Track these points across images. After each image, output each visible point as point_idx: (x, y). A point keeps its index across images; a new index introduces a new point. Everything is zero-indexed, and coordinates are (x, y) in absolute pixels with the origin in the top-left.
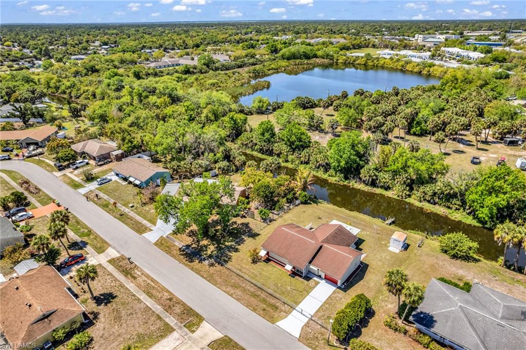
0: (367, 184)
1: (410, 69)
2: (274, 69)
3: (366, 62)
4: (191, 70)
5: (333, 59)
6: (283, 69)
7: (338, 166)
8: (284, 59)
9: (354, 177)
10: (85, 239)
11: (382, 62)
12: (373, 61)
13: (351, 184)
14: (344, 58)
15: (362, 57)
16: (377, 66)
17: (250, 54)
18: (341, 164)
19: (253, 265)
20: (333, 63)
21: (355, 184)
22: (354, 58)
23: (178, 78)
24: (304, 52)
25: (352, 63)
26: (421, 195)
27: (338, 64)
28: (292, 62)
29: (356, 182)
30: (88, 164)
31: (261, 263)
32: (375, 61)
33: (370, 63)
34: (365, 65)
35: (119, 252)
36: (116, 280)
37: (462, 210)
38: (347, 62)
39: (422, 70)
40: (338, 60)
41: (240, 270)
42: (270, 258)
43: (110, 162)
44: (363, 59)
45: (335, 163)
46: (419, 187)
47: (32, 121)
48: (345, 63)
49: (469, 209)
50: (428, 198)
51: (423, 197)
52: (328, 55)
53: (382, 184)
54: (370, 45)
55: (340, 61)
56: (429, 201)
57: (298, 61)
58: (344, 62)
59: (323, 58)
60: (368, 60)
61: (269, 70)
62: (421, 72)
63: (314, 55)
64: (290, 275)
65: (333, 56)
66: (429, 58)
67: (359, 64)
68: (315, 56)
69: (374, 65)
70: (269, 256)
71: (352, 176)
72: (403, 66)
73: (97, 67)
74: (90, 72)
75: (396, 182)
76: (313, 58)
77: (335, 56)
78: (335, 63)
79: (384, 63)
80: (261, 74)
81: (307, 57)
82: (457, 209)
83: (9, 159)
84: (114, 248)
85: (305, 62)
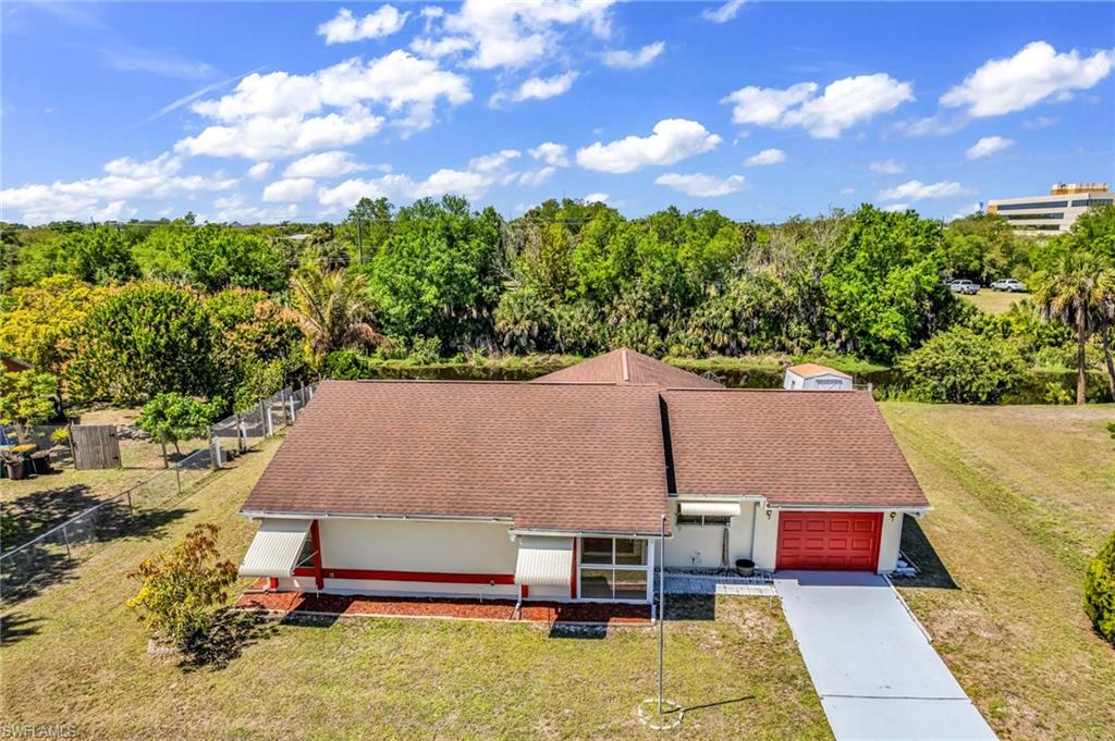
0: (522, 353)
7: (412, 316)
9: (473, 340)
13: (472, 363)
18: (425, 298)
19: (202, 678)
21: (483, 359)
26: (700, 336)
29: (485, 354)
31: (276, 641)
37: (818, 348)
42: (333, 586)
45: (398, 308)
46: (688, 315)
49: (838, 335)
50: (720, 338)
51: (707, 340)
53: (570, 340)
56: (722, 350)
64: (554, 633)
70: (321, 574)
71: (467, 337)
75: (611, 321)
82: (805, 349)
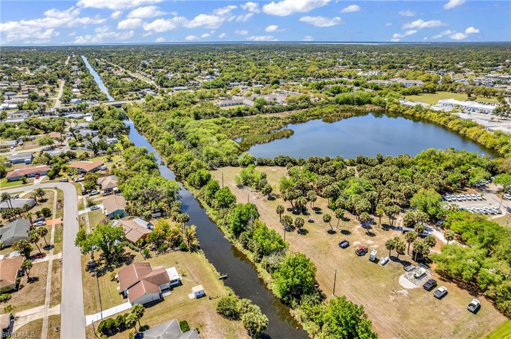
1: (450, 127)
2: (315, 116)
3: (414, 113)
4: (243, 111)
5: (385, 107)
6: (325, 115)
8: (337, 103)
10: (55, 245)
11: (428, 115)
12: (420, 113)
14: (396, 106)
15: (412, 108)
16: (423, 118)
17: (304, 98)
20: (384, 110)
22: (404, 108)
23: (223, 121)
24: (357, 98)
25: (401, 113)
27: (388, 112)
28: (341, 107)
30: (99, 193)
32: (423, 113)
33: (417, 115)
34: (412, 115)
35: (62, 256)
36: (47, 272)
38: (397, 111)
39: (460, 129)
40: (389, 108)
41: (102, 282)
43: (110, 194)
44: (412, 110)
47: (100, 152)
48: (395, 112)
52: (380, 102)
54: (449, 89)
55: (390, 109)
57: (347, 106)
58: (394, 110)
59: (376, 105)
60: (416, 111)
61: (309, 116)
62: (459, 131)
63: (367, 101)
64: (120, 293)
65: (385, 103)
66: (493, 112)
67: (407, 114)
68: (370, 102)
69: (421, 117)
72: (445, 122)
73: (178, 103)
74: (171, 107)
76: (366, 104)
77: (388, 103)
78: (386, 111)
79: (430, 116)
80: (298, 120)
81: (360, 102)
83: (67, 181)
84: (62, 253)
85: (355, 108)
